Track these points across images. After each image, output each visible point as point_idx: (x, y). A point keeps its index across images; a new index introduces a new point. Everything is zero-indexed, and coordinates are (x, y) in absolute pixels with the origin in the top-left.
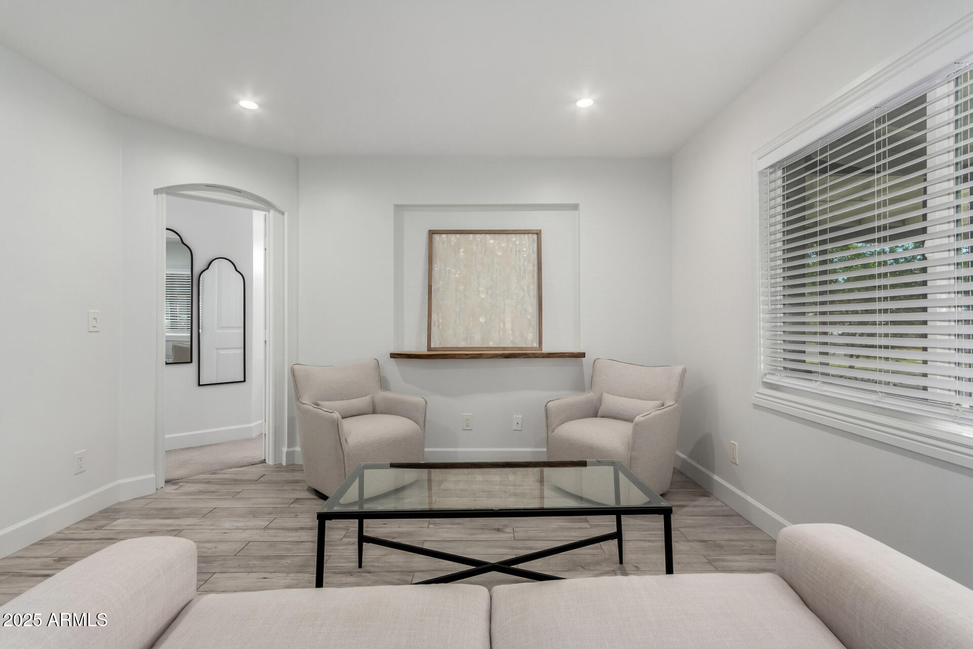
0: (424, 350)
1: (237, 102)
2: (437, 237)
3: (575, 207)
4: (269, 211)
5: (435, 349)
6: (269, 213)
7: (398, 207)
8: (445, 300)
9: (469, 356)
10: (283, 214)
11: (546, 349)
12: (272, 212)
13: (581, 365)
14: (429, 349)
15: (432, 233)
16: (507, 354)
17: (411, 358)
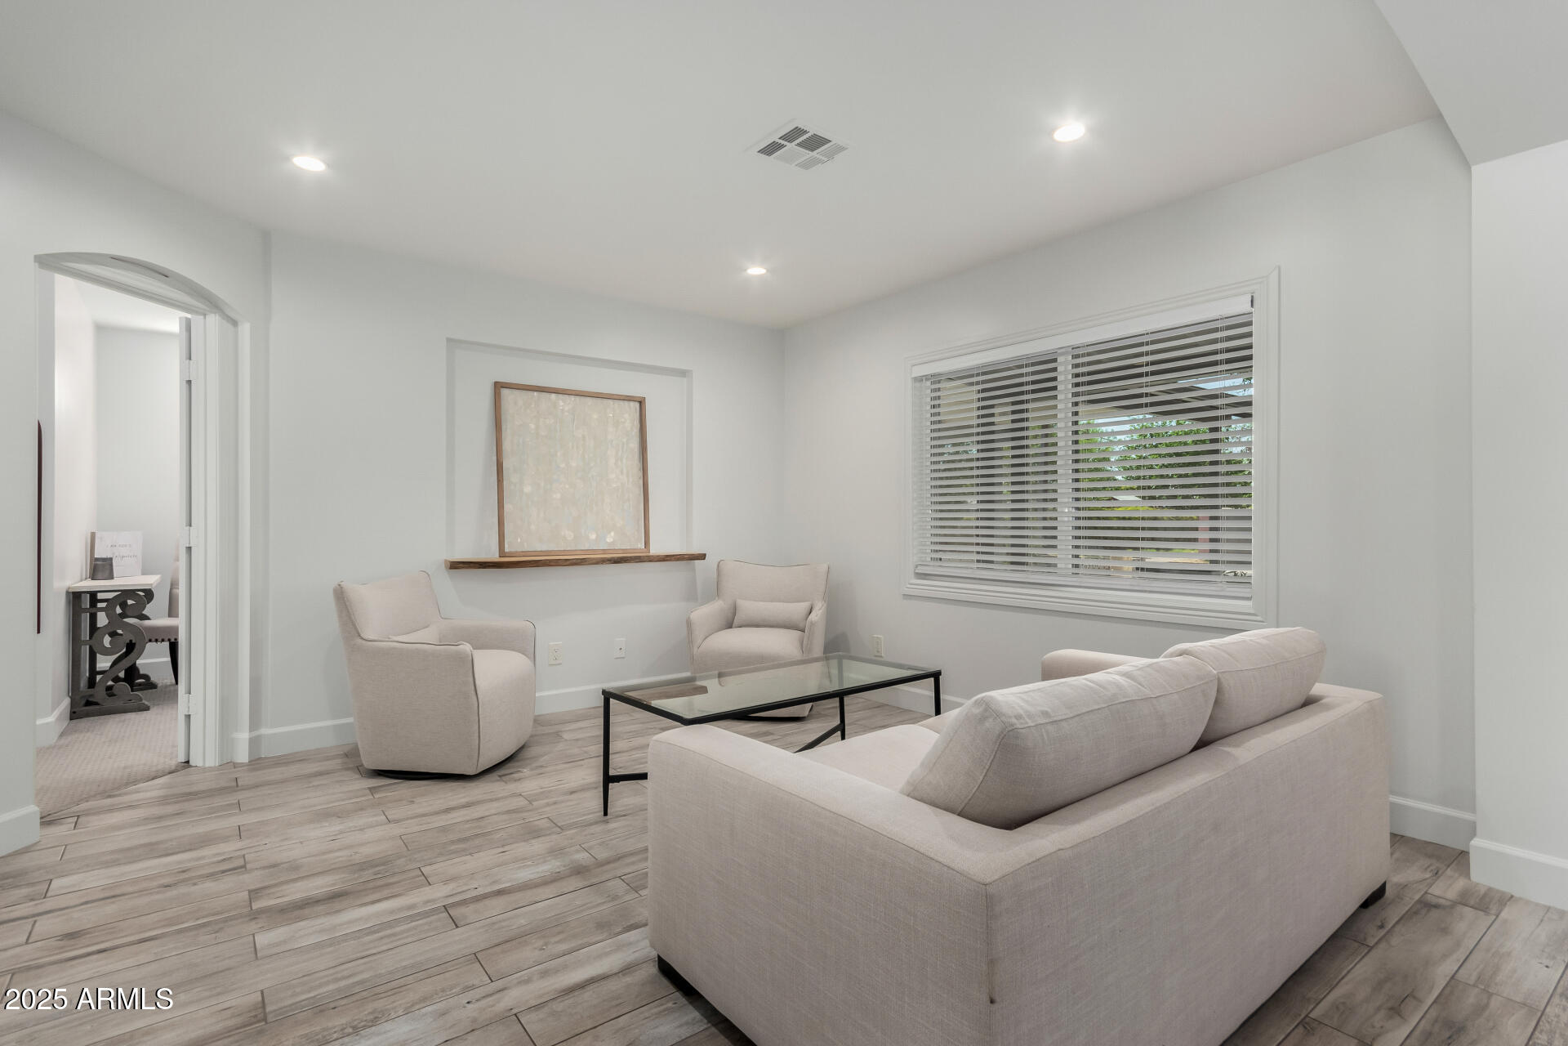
0: (493, 556)
1: (288, 159)
2: (505, 392)
3: (683, 373)
4: (205, 315)
5: (511, 555)
6: (205, 318)
7: (451, 342)
8: (523, 484)
9: (568, 562)
10: (235, 323)
11: (655, 549)
12: (213, 320)
13: (694, 570)
14: (502, 553)
15: (498, 386)
16: (618, 558)
17: (485, 568)
